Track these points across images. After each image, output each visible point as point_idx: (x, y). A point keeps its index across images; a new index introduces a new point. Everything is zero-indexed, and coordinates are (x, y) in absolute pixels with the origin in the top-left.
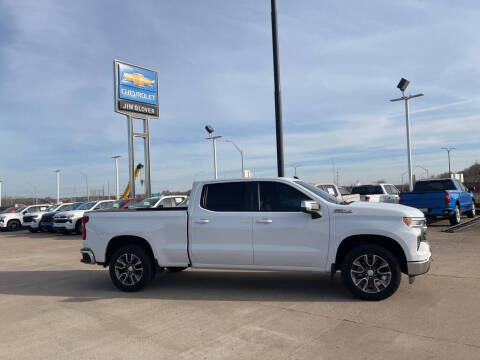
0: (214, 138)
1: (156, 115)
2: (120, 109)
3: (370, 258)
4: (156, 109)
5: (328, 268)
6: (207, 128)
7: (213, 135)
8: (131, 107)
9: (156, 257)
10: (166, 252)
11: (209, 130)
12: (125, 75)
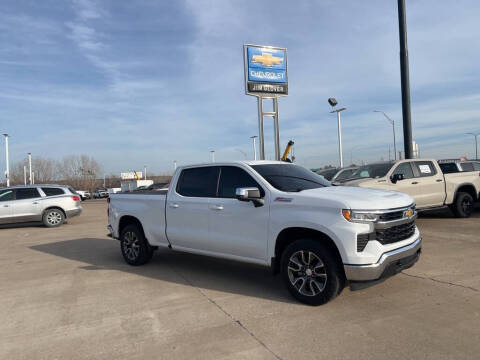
0: (338, 111)
1: (285, 92)
2: (250, 91)
3: (306, 255)
4: (285, 87)
5: (268, 262)
6: (330, 101)
7: (337, 107)
8: (260, 87)
9: (147, 236)
10: (154, 233)
11: (332, 103)
12: (254, 57)
